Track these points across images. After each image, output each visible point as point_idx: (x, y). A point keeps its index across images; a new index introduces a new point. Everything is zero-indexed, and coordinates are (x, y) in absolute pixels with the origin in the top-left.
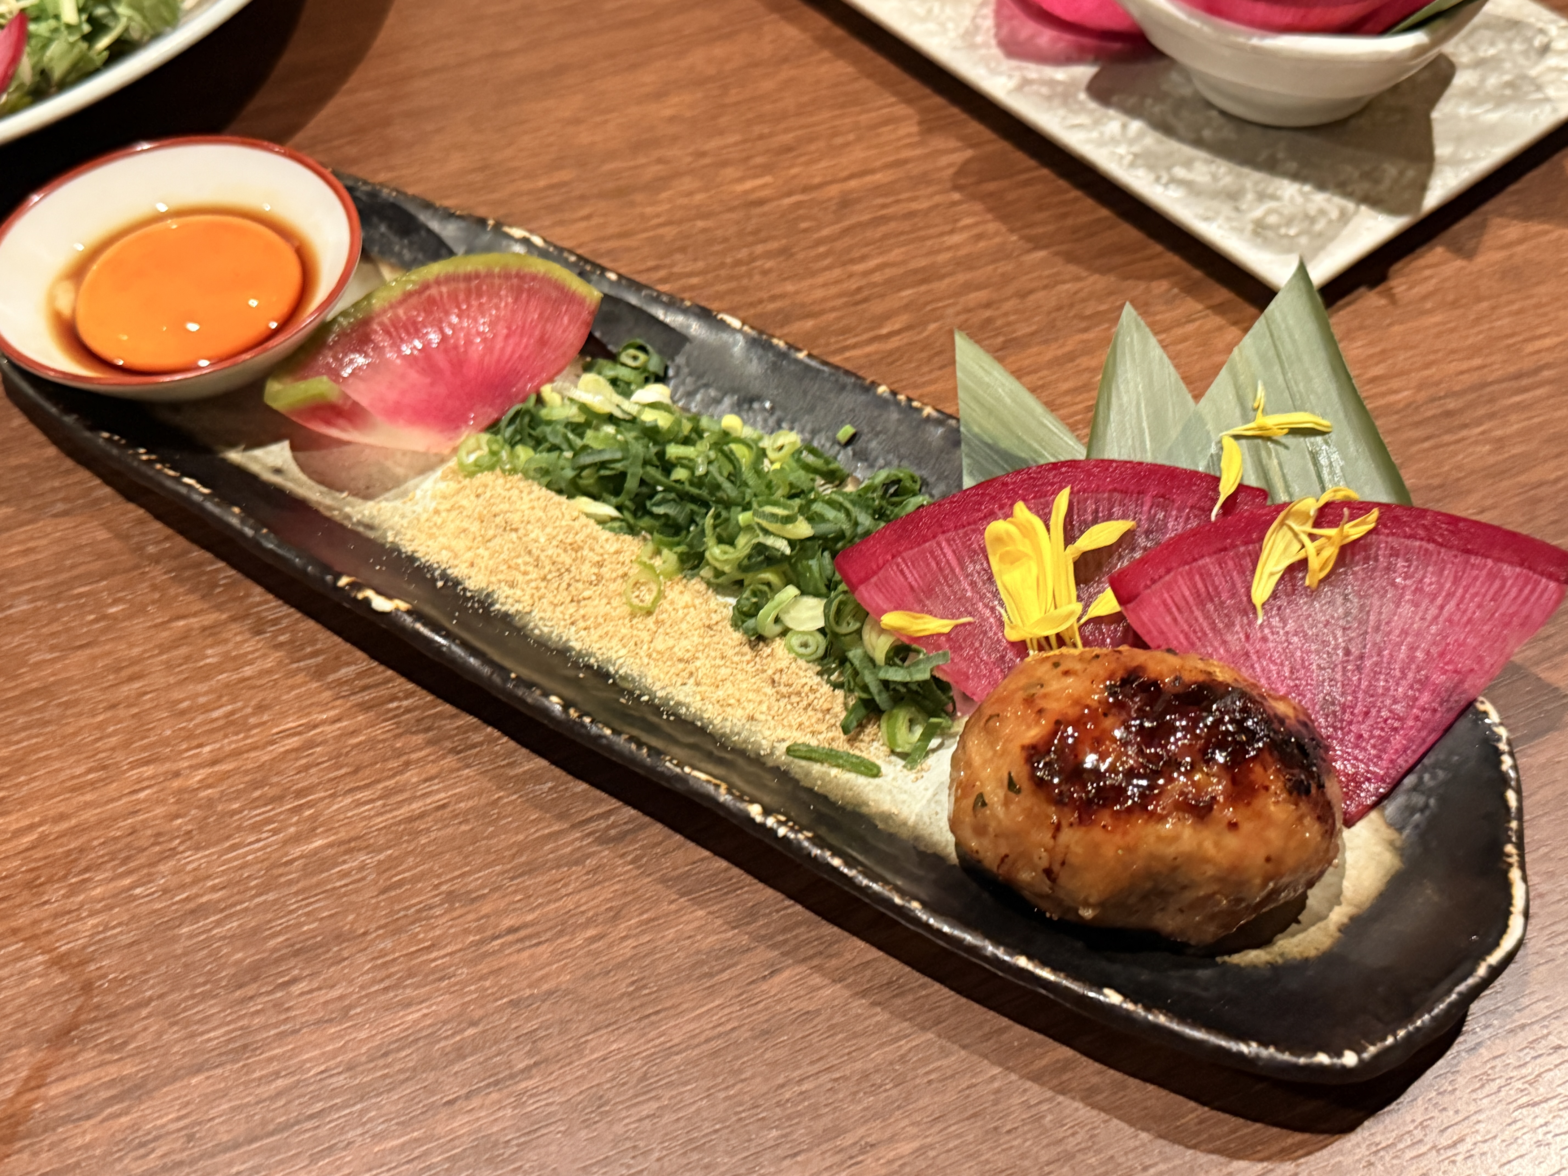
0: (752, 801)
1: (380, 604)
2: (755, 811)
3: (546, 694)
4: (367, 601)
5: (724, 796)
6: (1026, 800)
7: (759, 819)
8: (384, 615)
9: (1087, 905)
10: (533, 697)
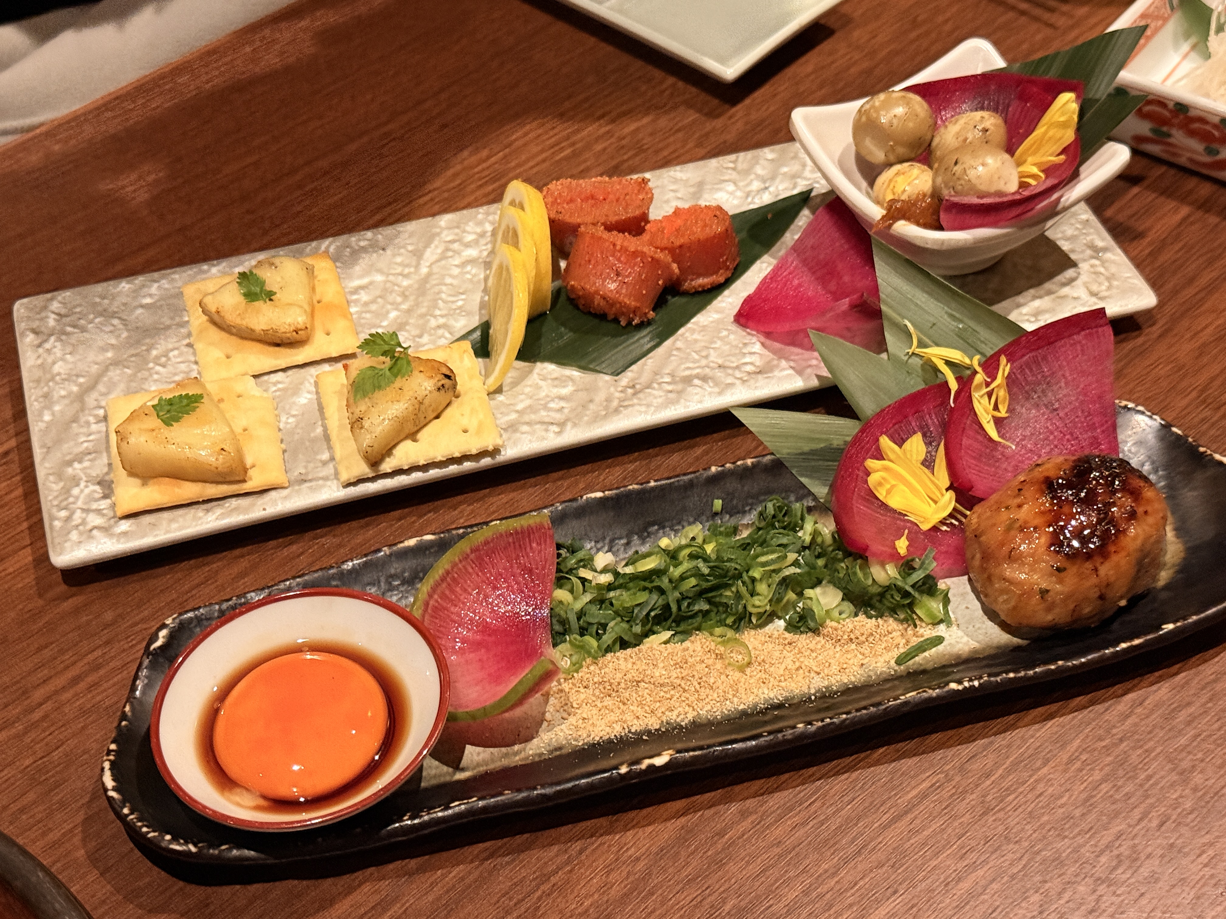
0: (947, 684)
1: (659, 761)
2: (953, 686)
3: (794, 727)
4: (651, 767)
5: (934, 693)
6: (1072, 570)
7: (960, 687)
8: (667, 766)
9: (1121, 598)
10: (789, 734)
